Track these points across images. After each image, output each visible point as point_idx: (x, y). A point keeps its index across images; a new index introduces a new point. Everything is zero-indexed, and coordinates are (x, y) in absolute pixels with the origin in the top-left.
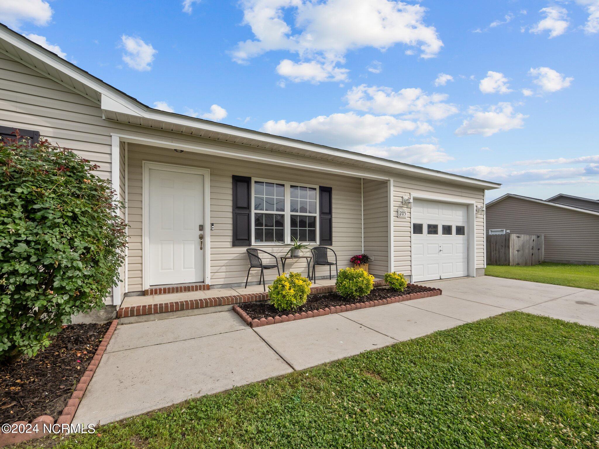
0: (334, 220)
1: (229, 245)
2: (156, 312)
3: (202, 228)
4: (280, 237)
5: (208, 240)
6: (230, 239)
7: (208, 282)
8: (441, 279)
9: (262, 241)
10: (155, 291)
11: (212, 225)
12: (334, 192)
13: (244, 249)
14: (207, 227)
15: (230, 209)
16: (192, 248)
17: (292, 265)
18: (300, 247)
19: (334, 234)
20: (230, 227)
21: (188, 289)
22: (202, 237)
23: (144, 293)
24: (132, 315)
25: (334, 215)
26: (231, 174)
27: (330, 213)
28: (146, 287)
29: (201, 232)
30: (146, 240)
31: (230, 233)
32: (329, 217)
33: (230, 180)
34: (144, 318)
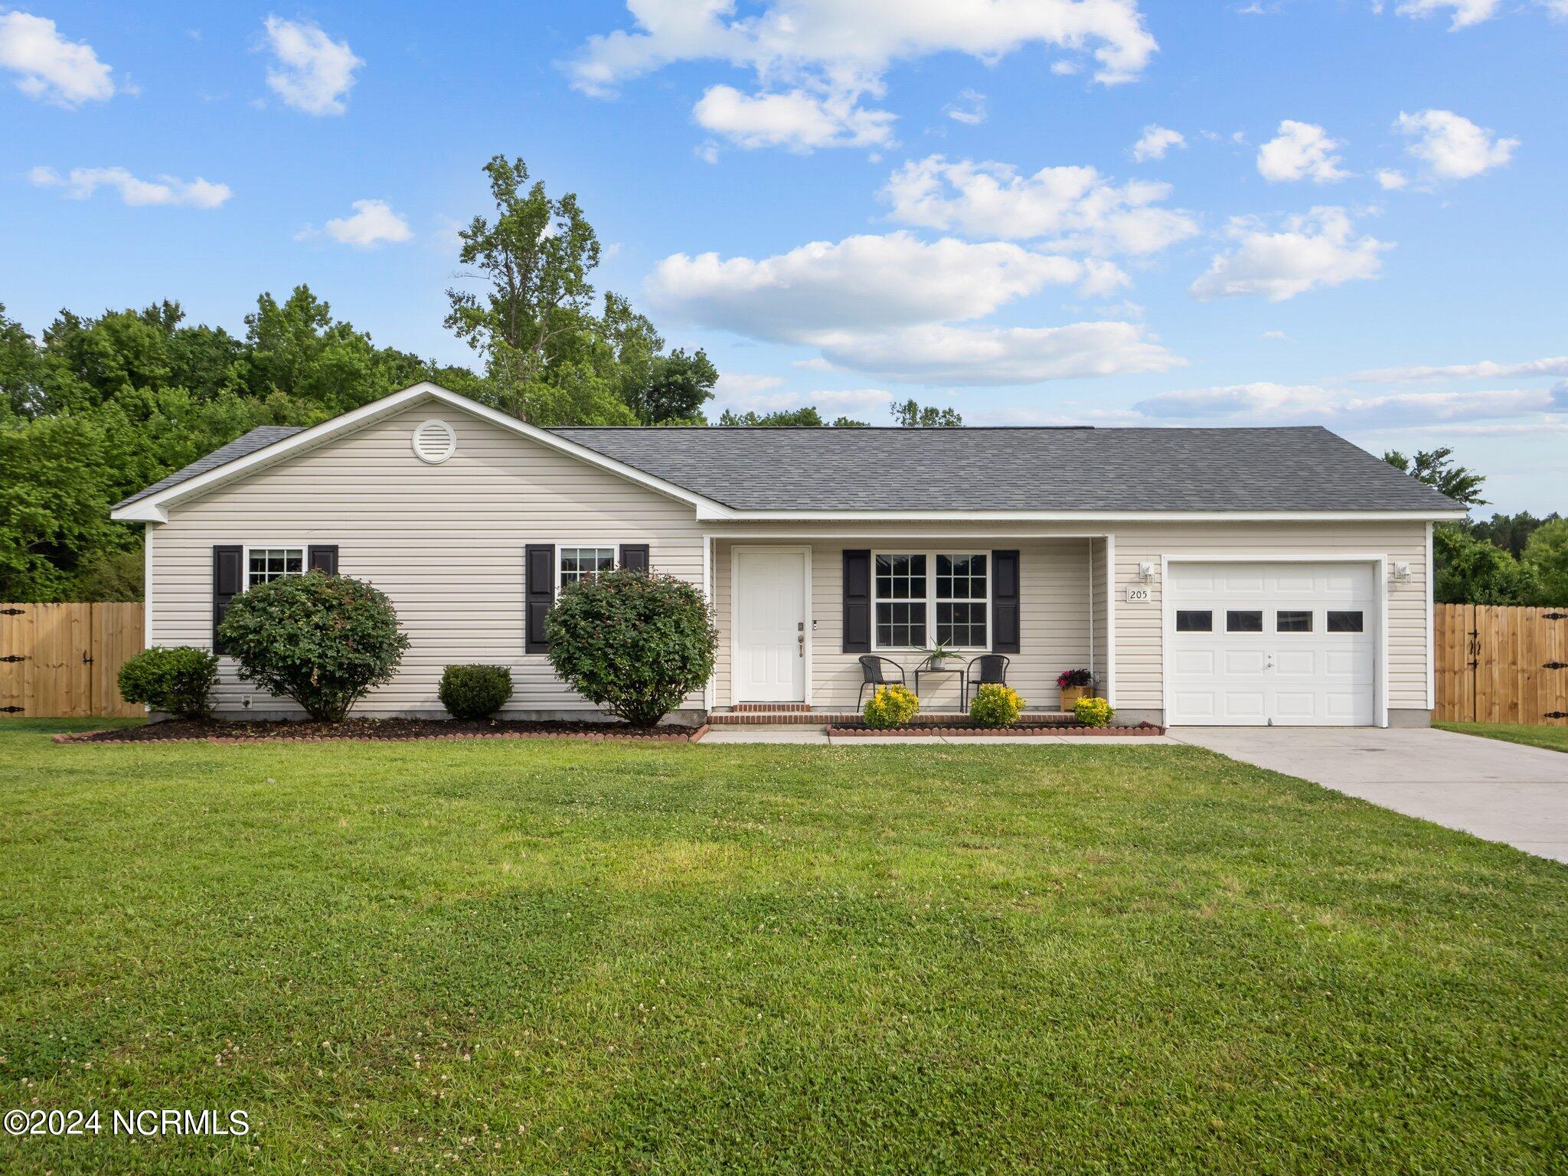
0: (1022, 608)
1: (839, 650)
2: (743, 723)
3: (801, 627)
4: (919, 639)
5: (809, 644)
6: (840, 642)
7: (809, 702)
8: (1270, 725)
9: (889, 644)
10: (743, 707)
11: (815, 622)
12: (1022, 558)
13: (855, 658)
14: (808, 625)
15: (840, 599)
16: (790, 655)
17: (940, 684)
18: (944, 655)
19: (1022, 633)
20: (840, 625)
21: (782, 708)
22: (801, 640)
23: (732, 709)
24: (721, 723)
25: (1022, 599)
26: (841, 549)
27: (1015, 595)
28: (735, 702)
29: (801, 633)
30: (735, 644)
31: (839, 633)
32: (1011, 603)
33: (840, 557)
34: (732, 727)
